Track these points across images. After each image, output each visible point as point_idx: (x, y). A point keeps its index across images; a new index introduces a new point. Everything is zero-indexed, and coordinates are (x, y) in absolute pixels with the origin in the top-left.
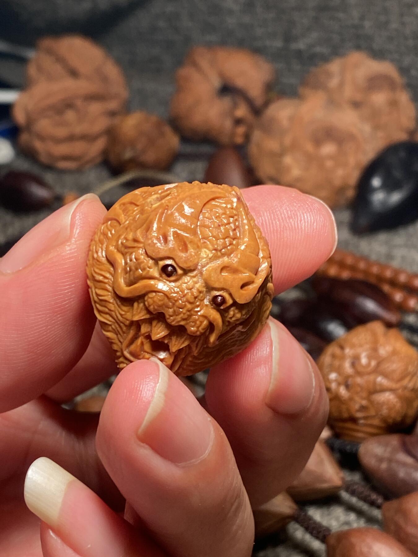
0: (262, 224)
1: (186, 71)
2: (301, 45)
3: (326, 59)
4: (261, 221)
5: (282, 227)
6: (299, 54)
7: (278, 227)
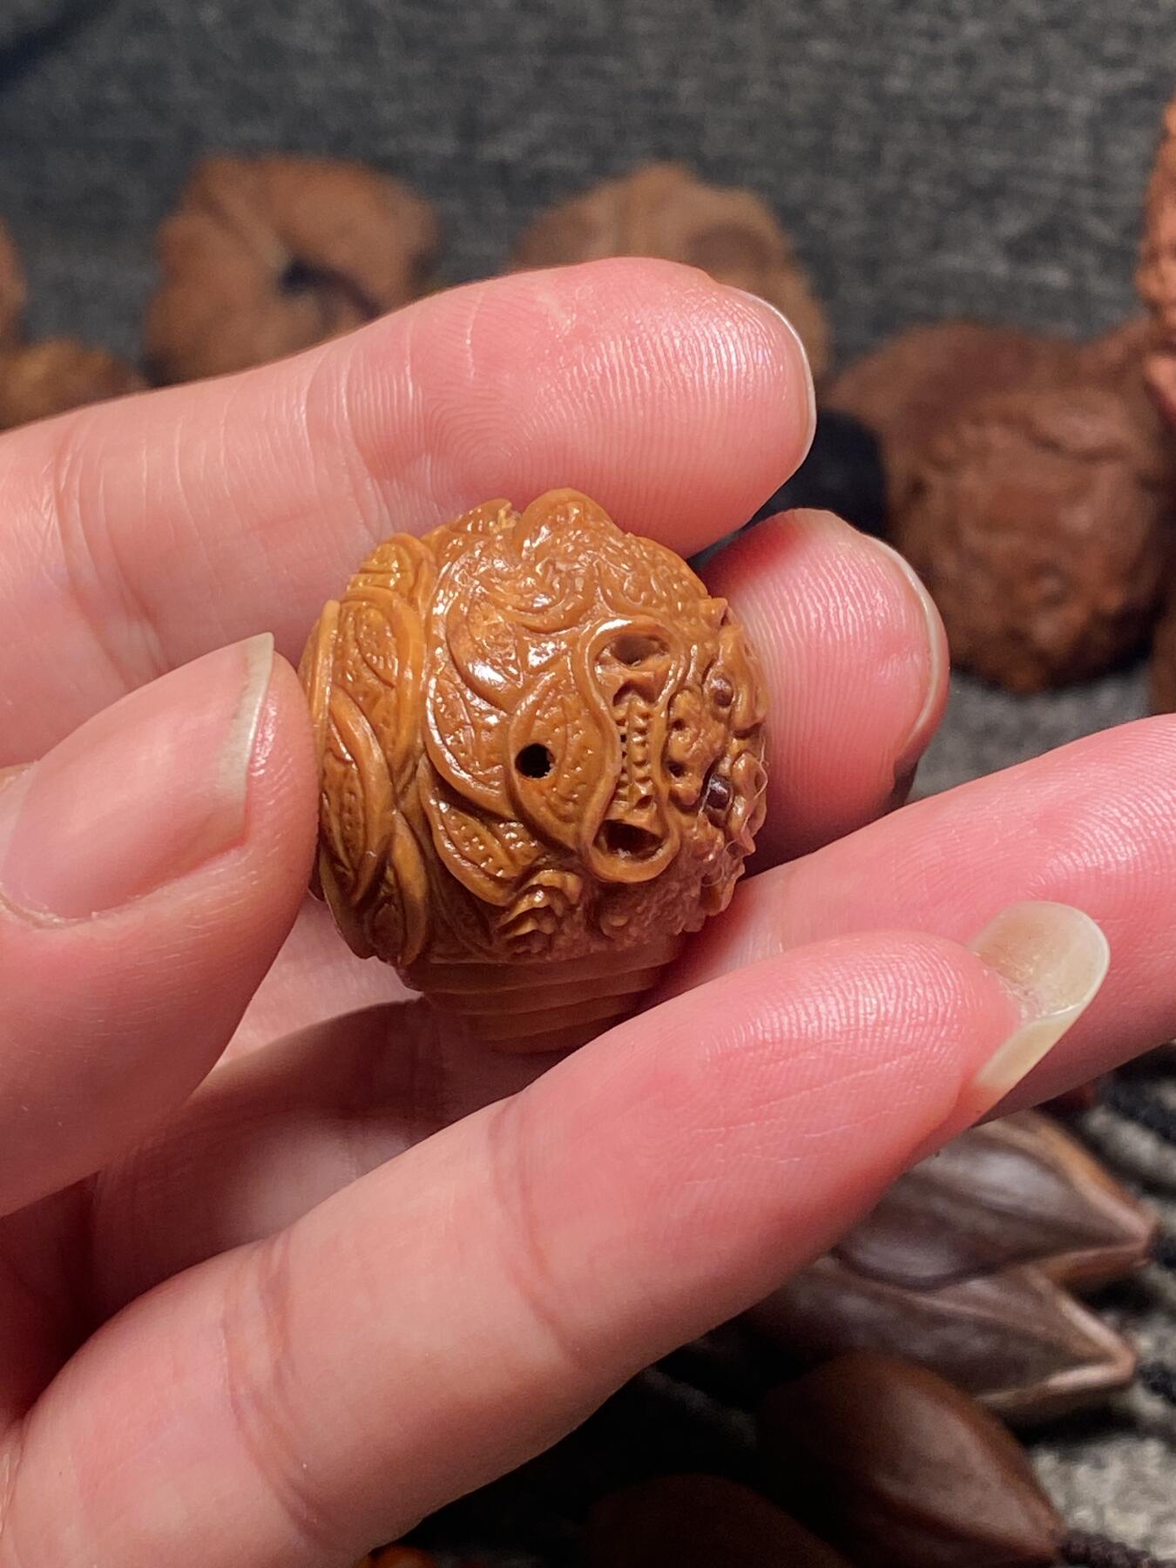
0: (603, 376)
1: (187, 226)
2: (507, 148)
3: (576, 186)
4: (600, 369)
5: (658, 386)
6: (503, 172)
7: (647, 385)
